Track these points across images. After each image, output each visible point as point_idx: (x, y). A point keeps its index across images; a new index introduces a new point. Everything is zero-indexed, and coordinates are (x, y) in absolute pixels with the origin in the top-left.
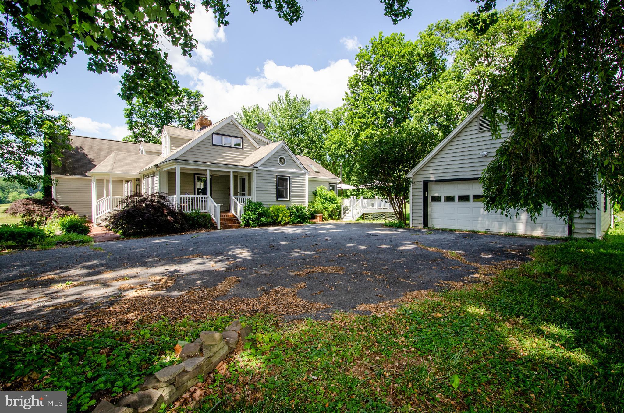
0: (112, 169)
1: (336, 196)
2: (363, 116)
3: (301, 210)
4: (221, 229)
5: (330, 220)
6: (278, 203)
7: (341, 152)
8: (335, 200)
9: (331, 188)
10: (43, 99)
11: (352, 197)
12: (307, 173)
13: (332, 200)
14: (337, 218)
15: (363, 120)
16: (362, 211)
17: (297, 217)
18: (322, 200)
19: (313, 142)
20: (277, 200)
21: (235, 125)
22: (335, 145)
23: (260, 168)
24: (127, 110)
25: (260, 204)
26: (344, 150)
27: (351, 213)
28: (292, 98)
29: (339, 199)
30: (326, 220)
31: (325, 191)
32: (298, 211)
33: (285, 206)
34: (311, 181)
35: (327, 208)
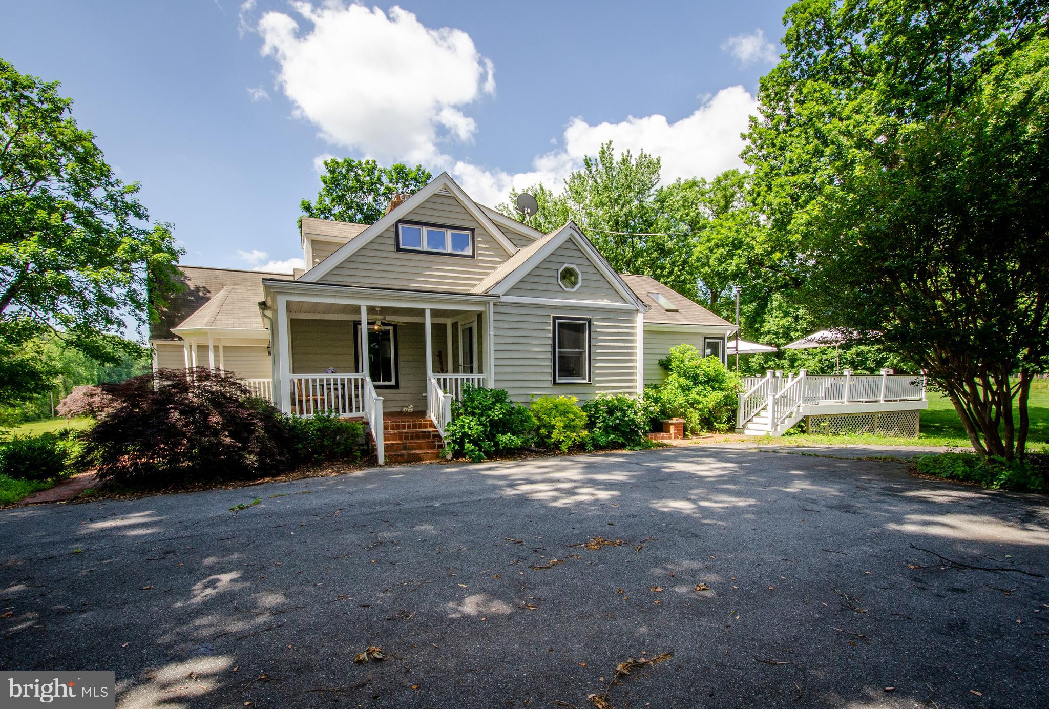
0: (212, 322)
1: (724, 369)
2: (804, 167)
3: (623, 411)
4: (386, 463)
5: (704, 433)
6: (557, 390)
7: (737, 266)
8: (723, 381)
9: (708, 351)
11: (769, 373)
12: (640, 308)
13: (714, 381)
14: (725, 427)
15: (804, 178)
16: (802, 409)
17: (607, 430)
18: (684, 381)
19: (664, 252)
20: (555, 383)
21: (454, 198)
22: (721, 250)
23: (504, 299)
25: (499, 397)
26: (743, 260)
27: (768, 414)
28: (617, 158)
29: (733, 378)
30: (694, 433)
31: (692, 359)
32: (611, 412)
33: (575, 399)
34: (650, 333)
35: (698, 402)
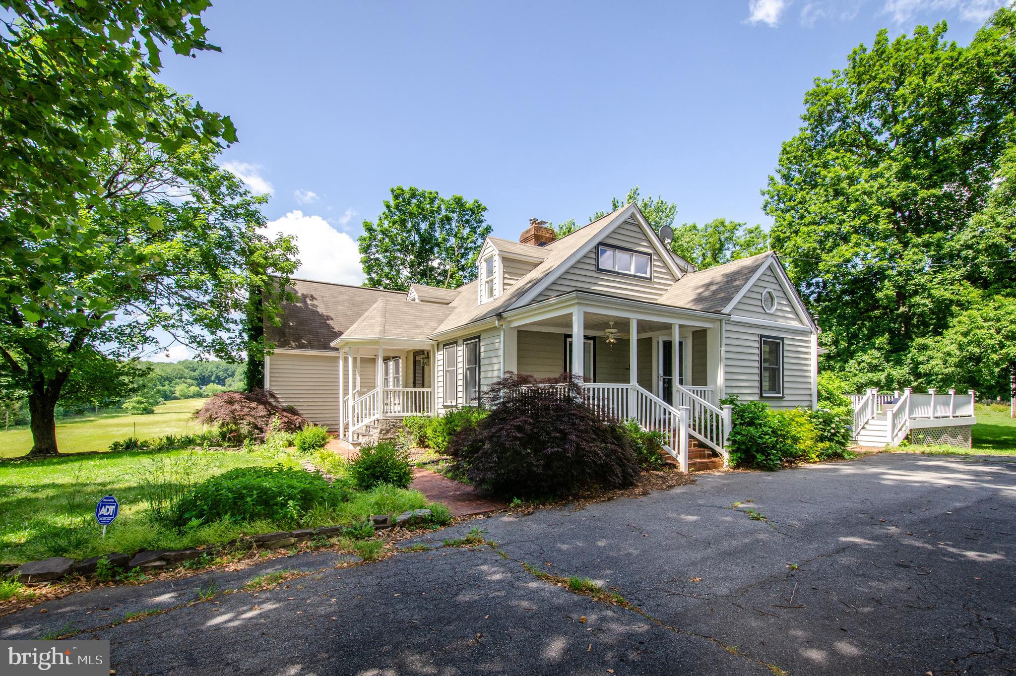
0: (384, 331)
10: (253, 208)
11: (869, 391)
12: (814, 330)
16: (908, 423)
20: (761, 396)
21: (639, 226)
23: (734, 318)
24: (365, 239)
